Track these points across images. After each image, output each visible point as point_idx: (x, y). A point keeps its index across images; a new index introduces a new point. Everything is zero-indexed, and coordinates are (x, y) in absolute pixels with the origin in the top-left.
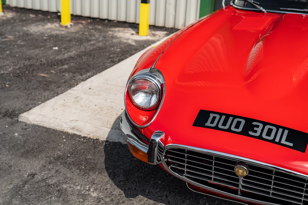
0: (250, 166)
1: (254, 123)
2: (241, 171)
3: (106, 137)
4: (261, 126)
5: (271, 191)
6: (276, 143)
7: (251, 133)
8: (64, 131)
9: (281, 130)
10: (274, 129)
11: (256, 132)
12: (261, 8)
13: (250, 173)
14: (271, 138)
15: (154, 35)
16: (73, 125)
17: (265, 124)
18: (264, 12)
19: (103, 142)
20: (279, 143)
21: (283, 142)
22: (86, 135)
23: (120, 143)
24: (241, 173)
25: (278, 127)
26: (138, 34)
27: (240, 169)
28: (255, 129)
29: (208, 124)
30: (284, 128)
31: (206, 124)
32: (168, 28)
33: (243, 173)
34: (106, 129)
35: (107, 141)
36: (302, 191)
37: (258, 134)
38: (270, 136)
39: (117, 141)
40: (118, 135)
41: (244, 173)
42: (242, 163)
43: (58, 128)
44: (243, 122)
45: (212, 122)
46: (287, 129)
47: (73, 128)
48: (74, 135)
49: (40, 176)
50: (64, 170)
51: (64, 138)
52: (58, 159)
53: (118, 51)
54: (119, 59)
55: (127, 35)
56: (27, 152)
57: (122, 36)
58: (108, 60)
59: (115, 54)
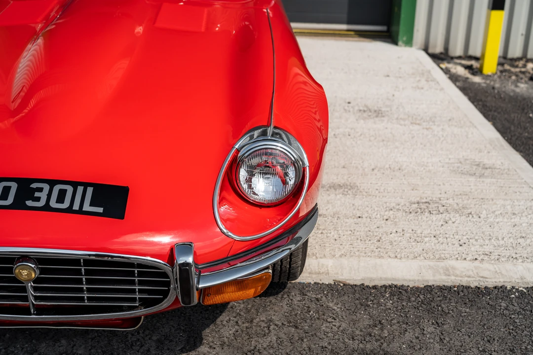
0: (40, 261)
1: (34, 186)
2: (25, 272)
4: (46, 187)
5: (86, 295)
6: (76, 212)
7: (29, 203)
9: (80, 189)
10: (70, 189)
11: (38, 199)
13: (42, 271)
14: (66, 205)
17: (52, 183)
20: (80, 211)
21: (87, 207)
24: (26, 275)
25: (75, 185)
27: (23, 269)
28: (37, 194)
30: (86, 185)
33: (29, 275)
36: (132, 283)
37: (42, 203)
38: (63, 202)
41: (32, 275)
42: (25, 258)
44: (14, 186)
46: (90, 185)
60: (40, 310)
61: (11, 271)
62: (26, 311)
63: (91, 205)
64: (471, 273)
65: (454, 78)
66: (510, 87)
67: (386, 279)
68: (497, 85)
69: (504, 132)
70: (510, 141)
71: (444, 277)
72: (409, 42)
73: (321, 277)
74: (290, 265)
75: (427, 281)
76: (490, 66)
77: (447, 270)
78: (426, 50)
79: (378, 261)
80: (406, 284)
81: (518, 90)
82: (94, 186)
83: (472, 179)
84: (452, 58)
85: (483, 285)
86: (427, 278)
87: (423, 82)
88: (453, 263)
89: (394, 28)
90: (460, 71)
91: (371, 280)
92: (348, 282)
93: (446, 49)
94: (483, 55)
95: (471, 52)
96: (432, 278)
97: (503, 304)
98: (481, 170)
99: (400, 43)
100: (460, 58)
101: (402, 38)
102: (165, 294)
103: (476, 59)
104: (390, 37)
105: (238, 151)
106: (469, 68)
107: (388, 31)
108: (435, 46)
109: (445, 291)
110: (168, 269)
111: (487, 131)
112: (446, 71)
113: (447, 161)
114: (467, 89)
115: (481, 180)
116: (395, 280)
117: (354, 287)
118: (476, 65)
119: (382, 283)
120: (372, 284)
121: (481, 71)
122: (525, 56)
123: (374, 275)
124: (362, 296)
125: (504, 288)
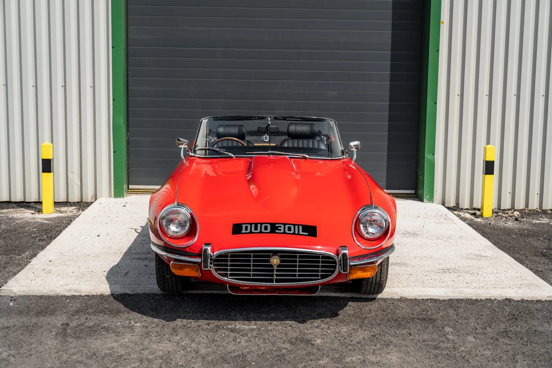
1: (277, 225)
2: (275, 261)
3: (109, 291)
4: (282, 226)
5: (297, 273)
6: (296, 234)
7: (277, 231)
8: (60, 295)
9: (297, 227)
10: (292, 226)
11: (280, 230)
12: (230, 154)
13: (281, 261)
14: (292, 232)
15: (60, 211)
16: (67, 288)
17: (284, 224)
18: (232, 157)
19: (109, 296)
20: (299, 234)
22: (87, 294)
23: (128, 294)
25: (294, 225)
26: (40, 212)
27: (274, 259)
28: (279, 228)
29: (244, 231)
30: (299, 225)
31: (242, 232)
33: (277, 261)
34: (104, 285)
35: (112, 295)
37: (282, 231)
38: (290, 231)
39: (123, 292)
40: (121, 288)
42: (275, 253)
43: (51, 294)
44: (269, 226)
45: (246, 229)
46: (301, 225)
47: (69, 290)
48: (73, 297)
49: (74, 323)
50: (93, 317)
51: (66, 299)
52: (77, 312)
53: (36, 231)
54: (48, 237)
55: (27, 215)
56: (40, 313)
57: (21, 217)
58: (34, 239)
59: (35, 233)
60: (277, 281)
61: (268, 261)
62: (271, 281)
63: (302, 232)
64: (472, 293)
65: (464, 219)
66: (501, 224)
67: (428, 296)
68: (492, 223)
69: (495, 244)
70: (499, 248)
71: (458, 295)
72: (431, 199)
73: (394, 295)
74: (381, 275)
75: (450, 297)
76: (487, 213)
77: (460, 292)
78: (443, 204)
79: (423, 289)
80: (438, 298)
81: (506, 225)
82: (302, 225)
83: (475, 261)
84: (462, 209)
85: (479, 298)
86: (449, 295)
87: (442, 220)
88: (463, 289)
89: (420, 192)
90: (468, 216)
91: (420, 296)
92: (408, 297)
93: (458, 204)
94: (482, 207)
95: (475, 206)
96: (452, 295)
97: (489, 304)
98: (479, 257)
99: (425, 200)
100: (467, 209)
101: (426, 197)
102: (333, 272)
103: (479, 210)
104: (418, 197)
105: (359, 215)
106: (474, 214)
107: (416, 193)
108: (449, 202)
109: (459, 301)
110: (336, 258)
111: (486, 242)
112: (458, 216)
113: (459, 254)
114: (471, 224)
115: (479, 261)
116: (432, 296)
117: (411, 300)
118: (478, 213)
119: (426, 298)
120: (420, 299)
121: (481, 216)
122: (513, 208)
123: (421, 294)
124: (416, 302)
125: (490, 299)
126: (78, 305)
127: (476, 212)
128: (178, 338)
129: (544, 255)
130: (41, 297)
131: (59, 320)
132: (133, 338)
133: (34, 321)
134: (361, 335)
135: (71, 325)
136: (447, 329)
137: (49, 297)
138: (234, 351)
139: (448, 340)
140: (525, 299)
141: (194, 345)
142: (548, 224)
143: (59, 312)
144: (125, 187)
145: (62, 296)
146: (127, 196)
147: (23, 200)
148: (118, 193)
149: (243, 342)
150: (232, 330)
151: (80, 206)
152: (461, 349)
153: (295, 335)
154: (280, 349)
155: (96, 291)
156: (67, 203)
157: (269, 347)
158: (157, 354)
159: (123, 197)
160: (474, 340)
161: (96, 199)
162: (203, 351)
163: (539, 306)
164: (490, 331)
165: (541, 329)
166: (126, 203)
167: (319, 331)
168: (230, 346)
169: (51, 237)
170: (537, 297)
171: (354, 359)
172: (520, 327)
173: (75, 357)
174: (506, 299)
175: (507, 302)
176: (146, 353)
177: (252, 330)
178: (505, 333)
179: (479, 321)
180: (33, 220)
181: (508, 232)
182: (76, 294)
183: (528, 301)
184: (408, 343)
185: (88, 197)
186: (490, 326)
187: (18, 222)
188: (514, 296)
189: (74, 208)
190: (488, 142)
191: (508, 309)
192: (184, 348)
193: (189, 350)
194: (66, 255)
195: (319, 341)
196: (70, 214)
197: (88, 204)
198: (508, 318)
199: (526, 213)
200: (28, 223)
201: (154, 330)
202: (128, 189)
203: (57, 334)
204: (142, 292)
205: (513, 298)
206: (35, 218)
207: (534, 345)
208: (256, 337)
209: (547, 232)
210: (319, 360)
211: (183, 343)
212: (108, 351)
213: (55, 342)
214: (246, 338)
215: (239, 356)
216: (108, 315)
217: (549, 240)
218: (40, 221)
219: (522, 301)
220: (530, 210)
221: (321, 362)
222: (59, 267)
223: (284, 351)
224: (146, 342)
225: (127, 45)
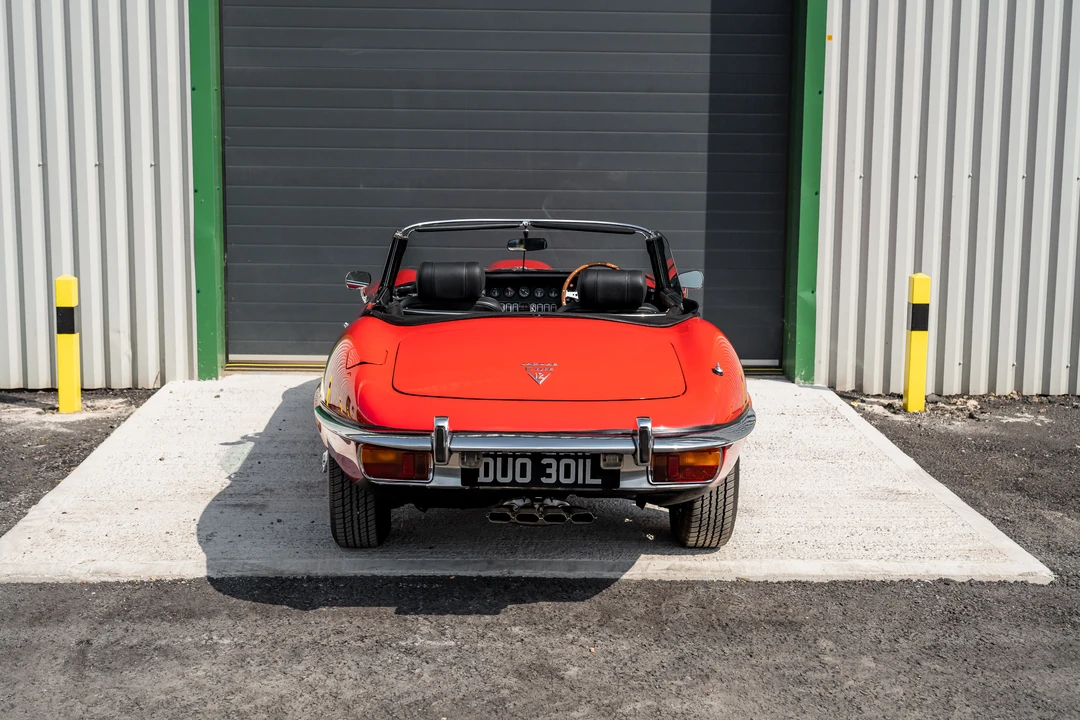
8: (78, 582)
15: (93, 408)
16: (92, 567)
19: (173, 582)
22: (131, 579)
23: (209, 578)
26: (54, 411)
32: (121, 390)
34: (165, 562)
35: (181, 580)
43: (61, 580)
47: (97, 572)
48: (105, 585)
49: (100, 641)
50: (138, 627)
51: (90, 591)
52: (109, 616)
53: (42, 449)
54: (64, 462)
55: (27, 416)
56: (37, 620)
57: (17, 420)
58: (37, 467)
59: (40, 454)
64: (876, 568)
65: (869, 417)
66: (941, 425)
67: (790, 575)
68: (925, 423)
69: (927, 466)
70: (933, 474)
71: (848, 572)
72: (809, 379)
73: (724, 574)
75: (831, 576)
76: (916, 403)
77: (852, 566)
78: (832, 387)
79: (781, 562)
80: (810, 579)
81: (951, 428)
83: (884, 503)
84: (868, 396)
85: (888, 579)
86: (831, 573)
87: (828, 419)
88: (857, 561)
89: (787, 362)
90: (878, 410)
91: (774, 576)
92: (751, 579)
93: (859, 385)
94: (906, 391)
95: (893, 389)
96: (836, 573)
97: (907, 591)
98: (893, 495)
99: (797, 379)
100: (879, 396)
101: (799, 372)
103: (900, 397)
104: (784, 373)
106: (889, 407)
107: (780, 366)
108: (845, 382)
109: (849, 585)
111: (908, 463)
112: (859, 410)
113: (856, 489)
114: (884, 427)
115: (893, 503)
116: (798, 575)
117: (757, 583)
118: (897, 403)
119: (786, 579)
120: (775, 581)
121: (904, 409)
122: (965, 393)
123: (777, 573)
124: (766, 587)
125: (909, 581)
126: (111, 601)
127: (894, 400)
128: (301, 667)
129: (1019, 488)
130: (42, 586)
131: (71, 633)
132: (215, 668)
133: (24, 635)
134: (658, 656)
135: (95, 643)
136: (824, 643)
137: (56, 587)
138: (408, 693)
139: (823, 665)
140: (977, 579)
141: (331, 682)
142: (1031, 424)
143: (75, 617)
144: (221, 357)
145: (83, 584)
146: (224, 376)
147: (22, 386)
148: (207, 371)
149: (426, 675)
150: (408, 651)
151: (132, 397)
152: (846, 686)
153: (527, 658)
154: (497, 688)
155: (149, 574)
156: (107, 391)
157: (477, 684)
158: (258, 702)
159: (217, 379)
160: (873, 665)
161: (163, 383)
162: (348, 694)
163: (1002, 593)
164: (905, 645)
165: (1003, 640)
166: (222, 390)
167: (575, 649)
168: (401, 684)
169: (71, 461)
170: (999, 576)
171: (639, 706)
172: (963, 638)
173: (97, 710)
174: (941, 580)
175: (942, 587)
176: (236, 699)
177: (446, 649)
178: (935, 650)
179: (885, 626)
180: (38, 428)
181: (953, 441)
182: (110, 580)
183: (982, 583)
184: (746, 672)
185: (149, 378)
186: (906, 636)
187: (9, 430)
188: (955, 573)
189: (121, 400)
190: (918, 268)
191: (942, 600)
192: (312, 689)
193: (320, 692)
194: (96, 499)
195: (573, 672)
196: (112, 414)
197: (149, 393)
198: (940, 619)
199: (992, 402)
200: (29, 434)
201: (256, 651)
202: (227, 361)
203: (67, 662)
204: (239, 574)
205: (953, 579)
206: (44, 423)
207: (987, 673)
208: (451, 664)
209: (1028, 441)
210: (570, 709)
211: (311, 679)
212: (163, 697)
213: (63, 679)
214: (432, 666)
215: (416, 703)
216: (169, 621)
217: (1031, 456)
218: (52, 428)
219: (971, 583)
220: (999, 397)
221: (575, 714)
222: (81, 525)
223: (505, 692)
224: (239, 676)
225: (222, 83)
